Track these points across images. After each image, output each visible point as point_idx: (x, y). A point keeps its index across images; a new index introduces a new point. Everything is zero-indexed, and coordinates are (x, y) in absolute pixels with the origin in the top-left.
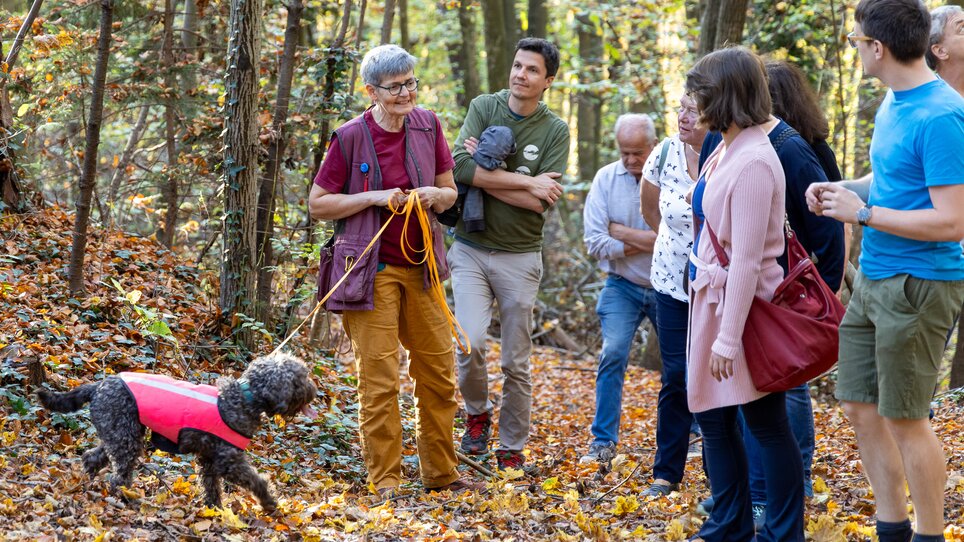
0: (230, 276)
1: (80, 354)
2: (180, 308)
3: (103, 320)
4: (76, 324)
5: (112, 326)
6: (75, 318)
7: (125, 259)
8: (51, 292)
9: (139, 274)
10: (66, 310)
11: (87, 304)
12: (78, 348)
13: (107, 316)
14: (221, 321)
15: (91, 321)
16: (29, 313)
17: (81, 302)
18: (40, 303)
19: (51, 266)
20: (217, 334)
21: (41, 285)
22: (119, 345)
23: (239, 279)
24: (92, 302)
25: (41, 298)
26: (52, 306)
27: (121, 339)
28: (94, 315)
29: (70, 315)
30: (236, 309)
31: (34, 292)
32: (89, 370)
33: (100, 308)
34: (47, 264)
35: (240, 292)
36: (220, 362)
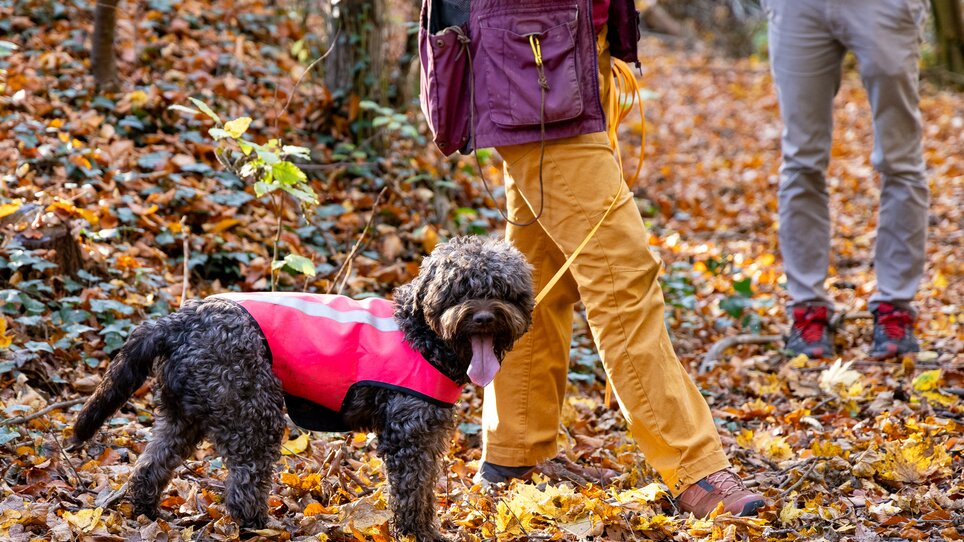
0: (342, 40)
1: (128, 198)
2: (262, 91)
3: (153, 129)
4: (111, 141)
5: (169, 138)
6: (109, 131)
7: (165, 13)
8: (63, 87)
9: (190, 37)
10: (91, 119)
11: (123, 107)
12: (122, 188)
13: (159, 123)
14: (332, 111)
15: (133, 135)
16: (33, 129)
17: (115, 101)
18: (47, 107)
19: (54, 36)
20: (327, 133)
21: (43, 71)
22: (185, 175)
23: (358, 44)
24: (132, 100)
25: (49, 99)
26: (68, 110)
27: (186, 162)
28: (138, 125)
29: (100, 127)
30: (355, 90)
31: (37, 87)
32: (147, 228)
33: (145, 111)
34: (48, 31)
35: (361, 65)
36: (337, 180)
